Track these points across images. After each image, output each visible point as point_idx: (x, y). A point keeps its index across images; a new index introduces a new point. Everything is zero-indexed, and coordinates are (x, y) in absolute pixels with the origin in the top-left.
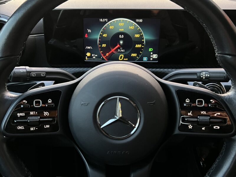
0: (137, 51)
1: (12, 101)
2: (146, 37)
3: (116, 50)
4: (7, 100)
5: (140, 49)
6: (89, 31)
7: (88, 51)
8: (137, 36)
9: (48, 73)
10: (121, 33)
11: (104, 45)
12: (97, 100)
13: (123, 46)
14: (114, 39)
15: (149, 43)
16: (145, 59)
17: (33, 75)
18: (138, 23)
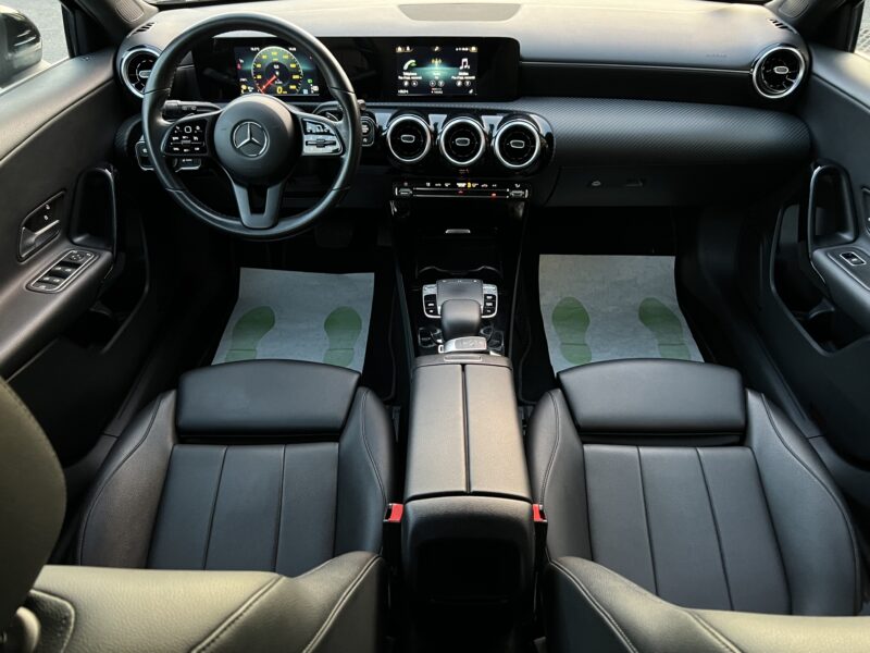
0: (296, 82)
1: (166, 128)
2: (302, 68)
3: (273, 82)
4: (162, 127)
5: (298, 80)
6: (241, 61)
7: (244, 83)
8: (293, 66)
9: (198, 107)
10: (276, 63)
11: (259, 77)
12: (233, 125)
13: (280, 78)
14: (268, 71)
15: (307, 75)
16: (305, 92)
17: (185, 108)
18: (291, 52)
